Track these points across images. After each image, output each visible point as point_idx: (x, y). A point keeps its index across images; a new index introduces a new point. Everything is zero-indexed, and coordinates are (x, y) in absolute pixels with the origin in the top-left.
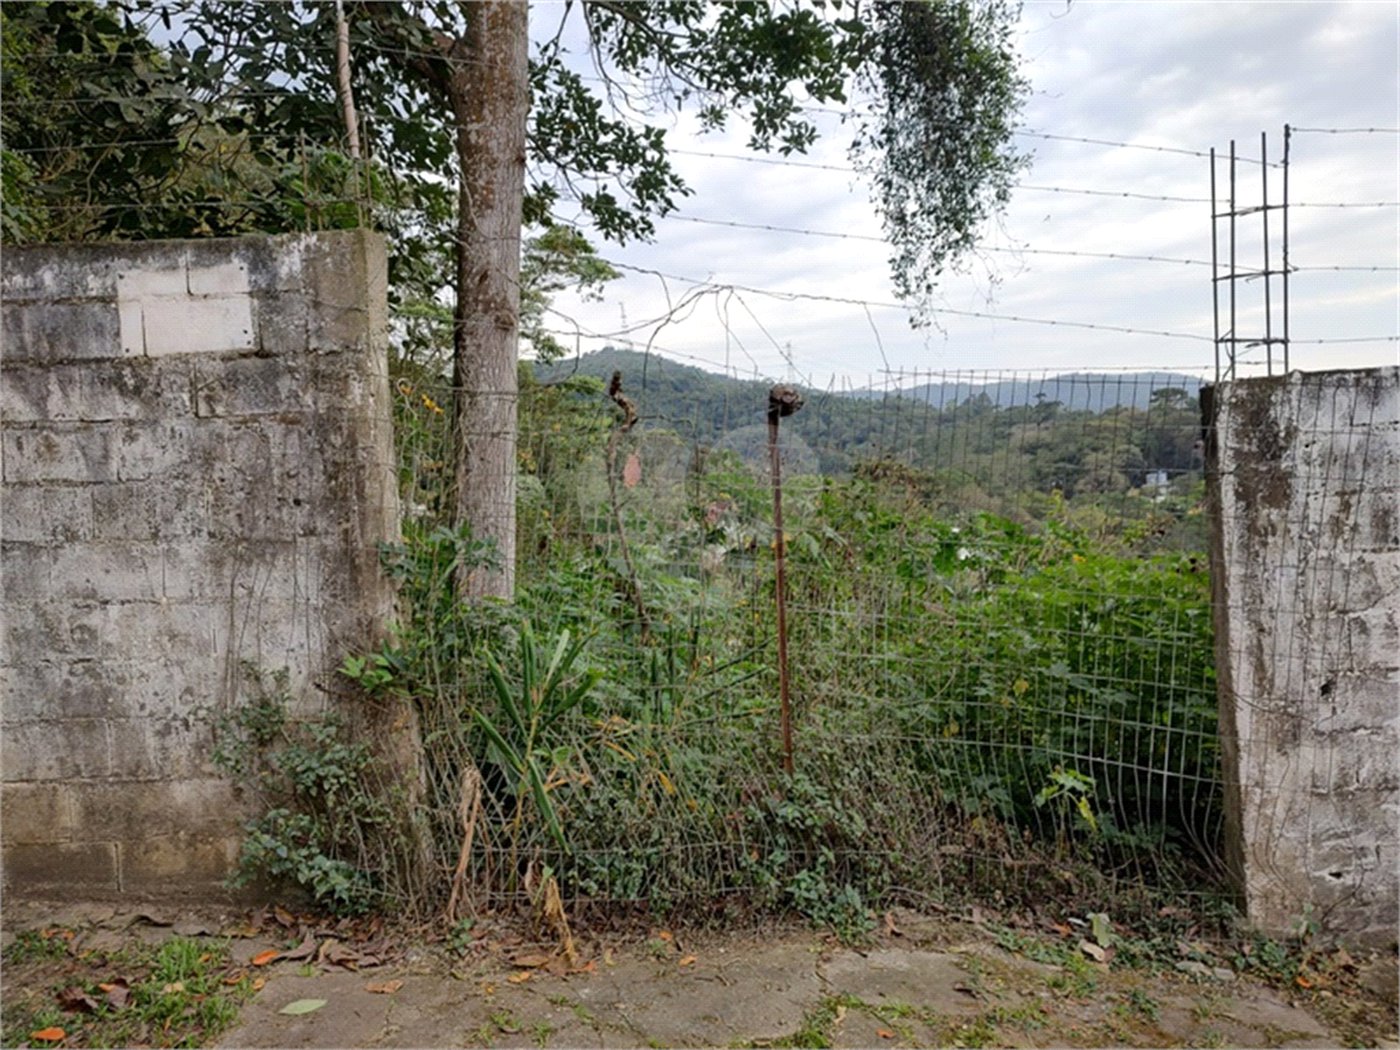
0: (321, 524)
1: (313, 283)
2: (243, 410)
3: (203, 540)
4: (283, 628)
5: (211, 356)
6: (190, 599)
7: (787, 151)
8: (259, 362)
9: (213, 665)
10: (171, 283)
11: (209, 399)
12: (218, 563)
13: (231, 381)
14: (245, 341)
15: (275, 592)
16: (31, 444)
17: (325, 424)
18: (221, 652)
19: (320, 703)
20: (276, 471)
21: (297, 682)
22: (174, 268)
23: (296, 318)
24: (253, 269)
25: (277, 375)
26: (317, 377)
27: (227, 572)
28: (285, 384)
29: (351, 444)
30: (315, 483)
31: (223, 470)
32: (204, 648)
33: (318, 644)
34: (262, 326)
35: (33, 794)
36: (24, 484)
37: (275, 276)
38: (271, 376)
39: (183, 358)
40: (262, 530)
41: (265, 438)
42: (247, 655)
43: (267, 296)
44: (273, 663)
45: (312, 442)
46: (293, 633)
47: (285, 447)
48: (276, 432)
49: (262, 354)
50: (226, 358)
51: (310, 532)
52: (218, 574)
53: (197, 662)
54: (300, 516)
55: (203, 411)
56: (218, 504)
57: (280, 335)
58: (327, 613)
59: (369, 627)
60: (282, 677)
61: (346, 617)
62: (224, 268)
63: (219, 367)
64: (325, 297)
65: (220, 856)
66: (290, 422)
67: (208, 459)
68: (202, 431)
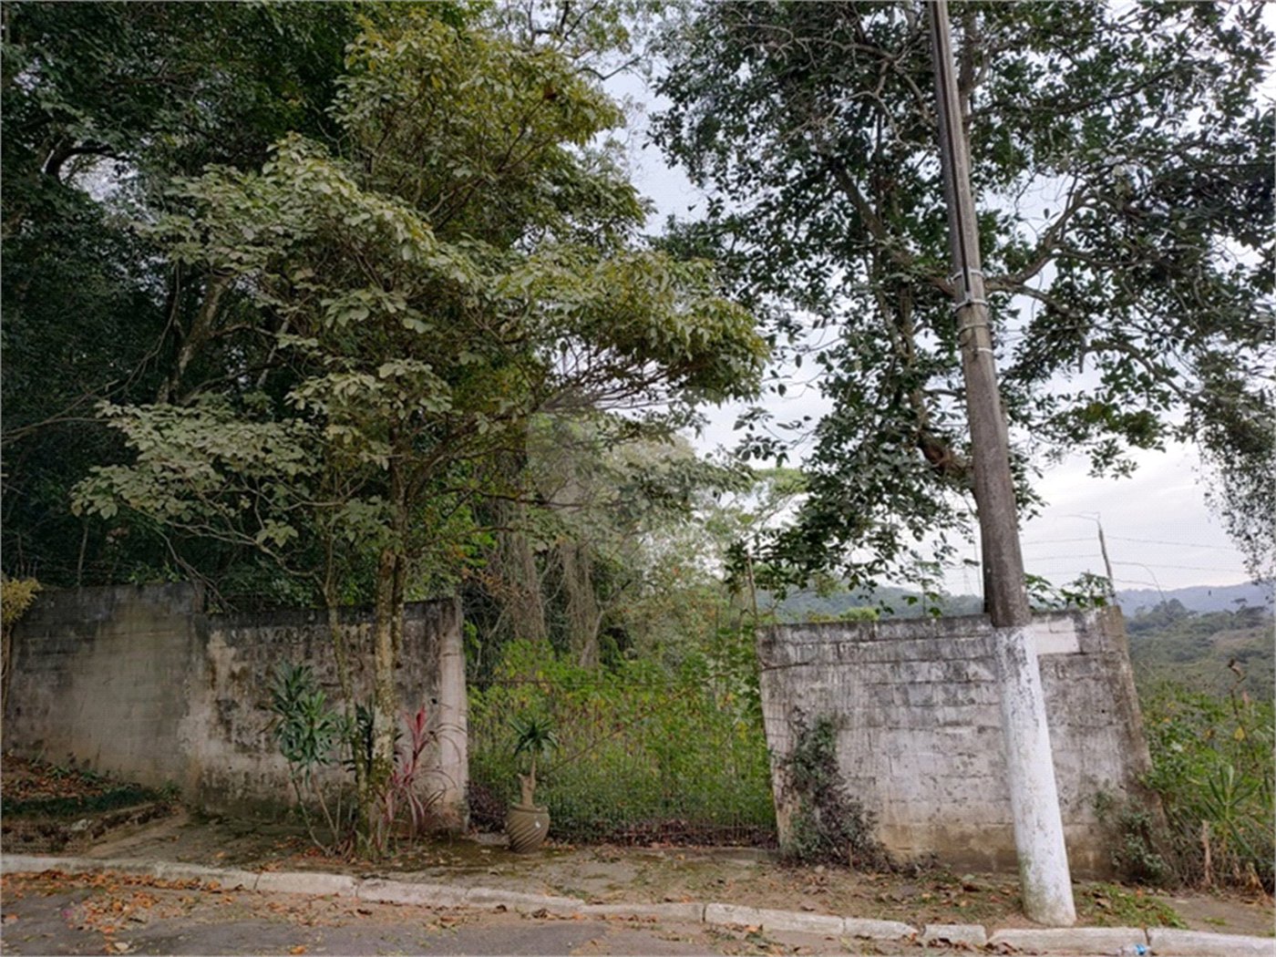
0: (1115, 720)
1: (1101, 626)
2: (1077, 676)
3: (1065, 727)
4: (1103, 762)
5: (1062, 654)
6: (1062, 750)
7: (1117, 476)
8: (1081, 657)
9: (1075, 777)
10: (1044, 627)
11: (1063, 671)
12: (1073, 736)
13: (1071, 664)
14: (1076, 649)
15: (1098, 748)
16: (992, 688)
17: (1112, 680)
18: (1078, 771)
19: (1123, 795)
20: (1094, 699)
21: (1113, 785)
22: (1043, 622)
23: (1095, 640)
24: (1076, 620)
25: (1090, 661)
26: (1106, 663)
27: (1077, 739)
28: (1093, 665)
29: (1124, 688)
30: (1110, 704)
31: (1070, 698)
32: (1071, 770)
33: (1119, 769)
34: (1081, 643)
35: (1004, 829)
36: (990, 704)
37: (1084, 624)
38: (1087, 662)
39: (1051, 655)
40: (1090, 722)
41: (1087, 686)
42: (1090, 773)
43: (1082, 631)
44: (1102, 778)
45: (1107, 687)
46: (1107, 765)
47: (1097, 690)
48: (1092, 683)
49: (1082, 653)
50: (1068, 655)
51: (1111, 723)
52: (1074, 741)
53: (1068, 776)
54: (1105, 717)
55: (1061, 675)
56: (1070, 712)
57: (1089, 646)
58: (1123, 757)
59: (1142, 763)
60: (1107, 783)
61: (1131, 759)
62: (1063, 622)
63: (1066, 659)
64: (1107, 631)
65: (1086, 858)
66: (1096, 679)
67: (1065, 694)
68: (1061, 683)
